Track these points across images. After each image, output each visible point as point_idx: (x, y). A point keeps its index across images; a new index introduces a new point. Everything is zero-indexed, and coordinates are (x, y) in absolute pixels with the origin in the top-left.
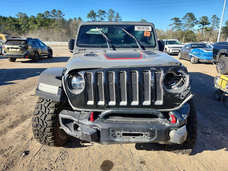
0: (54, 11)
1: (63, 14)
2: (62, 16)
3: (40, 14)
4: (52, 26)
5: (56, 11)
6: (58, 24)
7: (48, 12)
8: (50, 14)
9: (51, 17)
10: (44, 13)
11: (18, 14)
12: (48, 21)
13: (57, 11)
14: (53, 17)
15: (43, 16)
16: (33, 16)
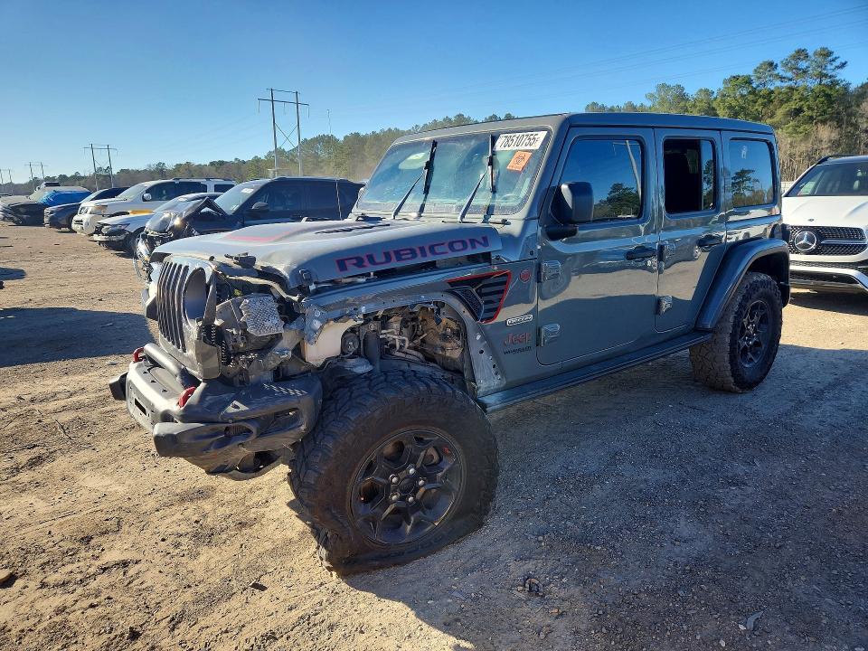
0: (801, 54)
1: (837, 63)
2: (833, 70)
3: (736, 78)
4: (775, 120)
5: (807, 56)
6: (805, 109)
7: (771, 64)
8: (780, 71)
9: (778, 83)
10: (751, 74)
11: (653, 90)
12: (760, 101)
13: (811, 53)
14: (791, 80)
15: (746, 83)
16: (706, 90)
